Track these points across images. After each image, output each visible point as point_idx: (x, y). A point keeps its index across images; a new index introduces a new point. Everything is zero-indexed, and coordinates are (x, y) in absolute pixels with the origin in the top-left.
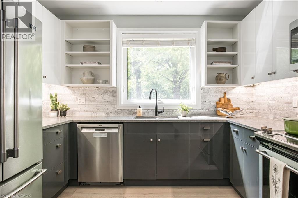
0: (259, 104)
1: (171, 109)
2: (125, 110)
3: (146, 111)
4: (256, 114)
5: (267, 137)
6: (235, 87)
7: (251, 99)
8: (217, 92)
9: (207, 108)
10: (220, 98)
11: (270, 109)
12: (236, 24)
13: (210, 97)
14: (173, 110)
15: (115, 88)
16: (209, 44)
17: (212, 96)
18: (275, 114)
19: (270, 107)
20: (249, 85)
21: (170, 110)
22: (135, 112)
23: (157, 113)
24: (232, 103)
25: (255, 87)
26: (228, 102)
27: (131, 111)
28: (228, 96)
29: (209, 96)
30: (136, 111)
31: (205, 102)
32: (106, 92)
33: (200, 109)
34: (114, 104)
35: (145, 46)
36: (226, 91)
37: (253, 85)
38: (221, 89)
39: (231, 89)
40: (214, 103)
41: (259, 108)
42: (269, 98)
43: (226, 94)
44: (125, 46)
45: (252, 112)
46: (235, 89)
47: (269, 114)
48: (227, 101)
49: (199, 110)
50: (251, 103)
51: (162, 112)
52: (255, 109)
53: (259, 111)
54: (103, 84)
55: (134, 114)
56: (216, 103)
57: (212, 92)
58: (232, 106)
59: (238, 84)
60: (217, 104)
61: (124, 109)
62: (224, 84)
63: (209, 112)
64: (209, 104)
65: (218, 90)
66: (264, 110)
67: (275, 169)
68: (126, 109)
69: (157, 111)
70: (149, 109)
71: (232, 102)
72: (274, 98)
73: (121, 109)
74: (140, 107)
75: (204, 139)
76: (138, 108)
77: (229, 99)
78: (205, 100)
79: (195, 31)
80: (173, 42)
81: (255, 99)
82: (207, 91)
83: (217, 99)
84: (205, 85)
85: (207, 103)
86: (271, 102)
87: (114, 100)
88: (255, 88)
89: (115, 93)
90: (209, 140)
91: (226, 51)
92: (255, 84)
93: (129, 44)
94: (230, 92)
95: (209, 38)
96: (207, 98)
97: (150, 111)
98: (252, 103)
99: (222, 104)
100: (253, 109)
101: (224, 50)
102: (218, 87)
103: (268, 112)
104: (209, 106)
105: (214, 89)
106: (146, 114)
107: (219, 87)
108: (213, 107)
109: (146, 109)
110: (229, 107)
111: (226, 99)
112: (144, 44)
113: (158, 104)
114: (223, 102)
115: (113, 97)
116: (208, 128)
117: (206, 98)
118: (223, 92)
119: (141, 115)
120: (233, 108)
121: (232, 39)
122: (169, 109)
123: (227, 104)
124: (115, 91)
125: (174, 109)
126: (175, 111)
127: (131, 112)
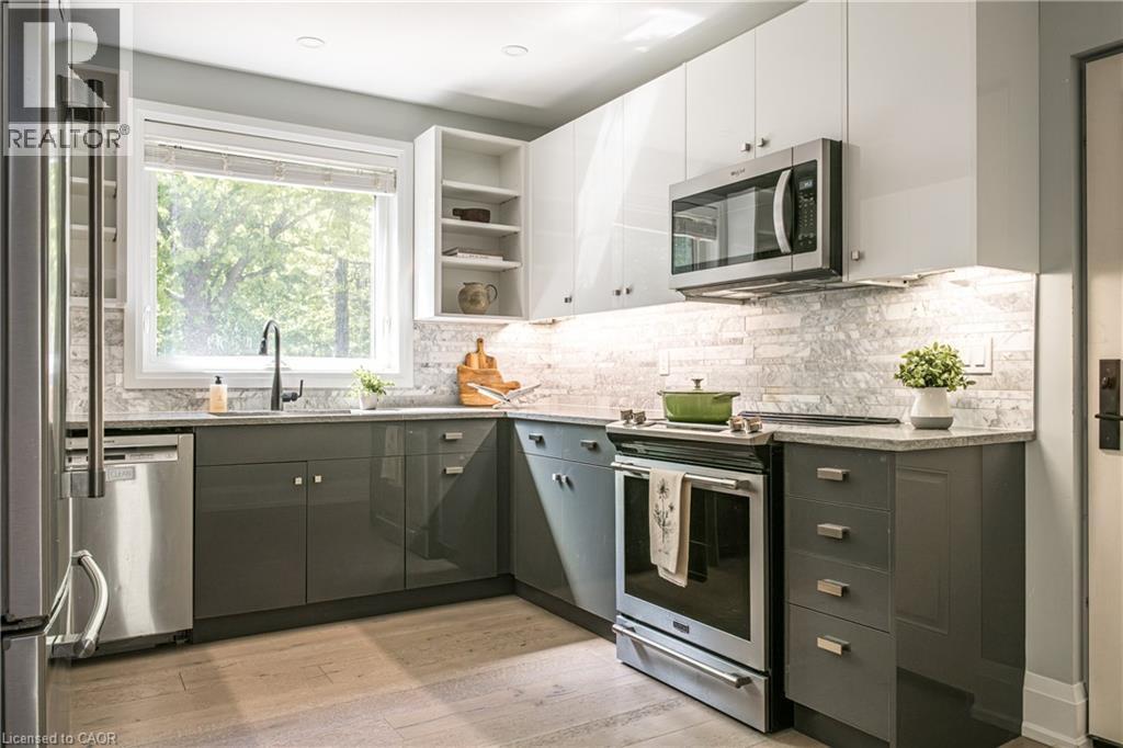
0: (570, 372)
1: (322, 389)
2: (156, 393)
3: (237, 394)
4: (560, 401)
5: (634, 428)
6: (506, 325)
7: (547, 360)
8: (459, 336)
9: (432, 384)
10: (468, 356)
11: (602, 383)
12: (516, 149)
13: (440, 350)
14: (328, 391)
15: (118, 315)
16: (447, 194)
17: (444, 349)
18: (614, 394)
19: (601, 379)
20: (543, 320)
21: (320, 393)
22: (198, 400)
23: (281, 400)
24: (498, 369)
25: (557, 325)
26: (490, 366)
27: (179, 395)
28: (488, 350)
29: (436, 348)
30: (199, 395)
31: (427, 365)
32: (78, 325)
33: (412, 386)
34: (113, 372)
35: (232, 173)
36: (482, 334)
37: (554, 321)
38: (469, 328)
39: (496, 328)
40: (452, 371)
41: (567, 383)
42: (597, 355)
43: (485, 344)
44: (156, 166)
45: (550, 396)
46: (506, 329)
47: (598, 398)
48: (486, 365)
49: (409, 389)
50: (547, 371)
51: (294, 397)
52: (558, 387)
53: (570, 390)
54: (82, 296)
55: (192, 405)
56: (456, 370)
57: (445, 335)
58: (500, 377)
59: (521, 315)
60: (460, 371)
61: (154, 390)
62: (482, 314)
63: (436, 398)
64: (437, 372)
65: (461, 332)
66: (584, 387)
67: (663, 489)
68: (162, 390)
69: (281, 394)
70: (247, 390)
71: (500, 368)
72: (612, 353)
73: (141, 390)
74: (218, 382)
75: (448, 469)
76: (213, 386)
77: (492, 359)
78: (424, 361)
79: (397, 149)
80: (327, 173)
81: (555, 358)
82: (431, 334)
83: (458, 359)
84: (436, 315)
85: (431, 370)
86: (602, 365)
87: (114, 357)
88: (557, 328)
89: (116, 331)
90: (459, 469)
91: (488, 222)
92: (557, 319)
93: (173, 159)
94: (493, 338)
95: (448, 179)
96: (432, 355)
97: (250, 394)
98: (550, 370)
99: (475, 372)
100: (552, 388)
101: (483, 216)
102: (461, 324)
103: (596, 392)
104: (436, 378)
105: (451, 328)
106: (237, 405)
107: (465, 324)
108: (448, 383)
109: (236, 390)
110: (493, 379)
111: (484, 359)
112: (230, 168)
113: (281, 372)
114: (475, 366)
115: (111, 345)
116: (458, 435)
117: (428, 353)
118: (475, 336)
119: (222, 408)
120: (502, 383)
121: (500, 187)
122: (315, 389)
123: (486, 373)
124: (118, 323)
125: (332, 389)
126: (334, 393)
127: (181, 399)
